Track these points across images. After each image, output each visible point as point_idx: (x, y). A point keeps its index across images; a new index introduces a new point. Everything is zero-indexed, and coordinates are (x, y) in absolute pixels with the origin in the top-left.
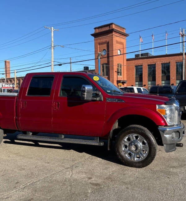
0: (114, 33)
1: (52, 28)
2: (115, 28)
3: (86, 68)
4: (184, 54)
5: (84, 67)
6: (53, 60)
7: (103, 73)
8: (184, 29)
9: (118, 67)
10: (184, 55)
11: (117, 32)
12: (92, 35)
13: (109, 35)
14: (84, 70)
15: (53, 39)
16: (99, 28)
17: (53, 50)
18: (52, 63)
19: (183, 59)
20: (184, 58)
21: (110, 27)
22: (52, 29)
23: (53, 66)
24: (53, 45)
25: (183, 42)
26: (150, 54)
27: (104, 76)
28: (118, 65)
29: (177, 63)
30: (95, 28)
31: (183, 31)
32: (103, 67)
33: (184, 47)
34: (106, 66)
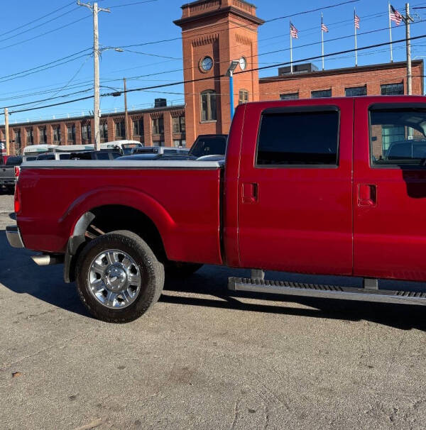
0: (230, 18)
1: (96, 4)
2: (234, 6)
3: (161, 103)
4: (410, 63)
5: (156, 100)
6: (98, 83)
7: (205, 112)
8: (408, 5)
9: (241, 97)
10: (410, 67)
11: (238, 14)
12: (177, 23)
13: (218, 23)
14: (156, 106)
15: (97, 33)
16: (192, 6)
17: (97, 59)
18: (97, 90)
19: (408, 77)
20: (410, 74)
21: (220, 4)
22: (96, 8)
23: (98, 97)
24: (97, 48)
25: (407, 40)
26: (315, 67)
27: (207, 119)
28: (241, 92)
29: (384, 87)
30: (184, 7)
31: (406, 10)
32: (205, 99)
33: (409, 49)
34: (212, 97)
